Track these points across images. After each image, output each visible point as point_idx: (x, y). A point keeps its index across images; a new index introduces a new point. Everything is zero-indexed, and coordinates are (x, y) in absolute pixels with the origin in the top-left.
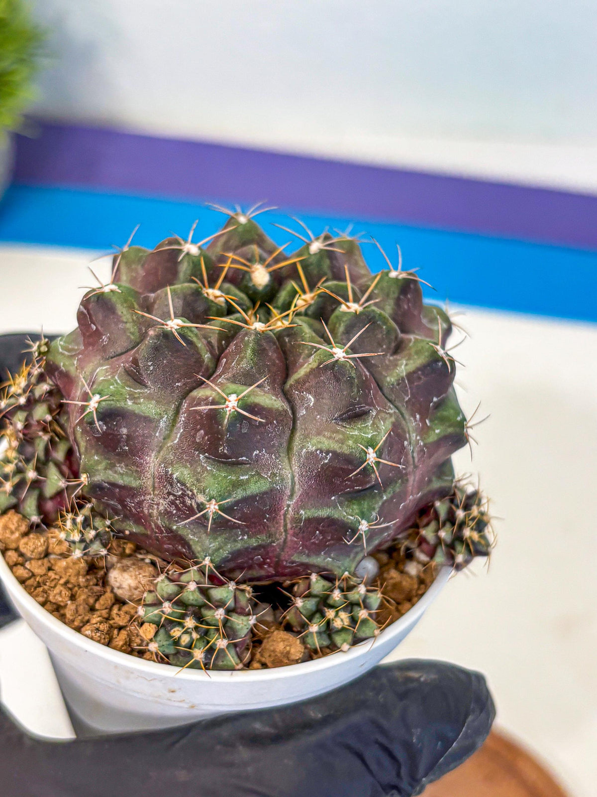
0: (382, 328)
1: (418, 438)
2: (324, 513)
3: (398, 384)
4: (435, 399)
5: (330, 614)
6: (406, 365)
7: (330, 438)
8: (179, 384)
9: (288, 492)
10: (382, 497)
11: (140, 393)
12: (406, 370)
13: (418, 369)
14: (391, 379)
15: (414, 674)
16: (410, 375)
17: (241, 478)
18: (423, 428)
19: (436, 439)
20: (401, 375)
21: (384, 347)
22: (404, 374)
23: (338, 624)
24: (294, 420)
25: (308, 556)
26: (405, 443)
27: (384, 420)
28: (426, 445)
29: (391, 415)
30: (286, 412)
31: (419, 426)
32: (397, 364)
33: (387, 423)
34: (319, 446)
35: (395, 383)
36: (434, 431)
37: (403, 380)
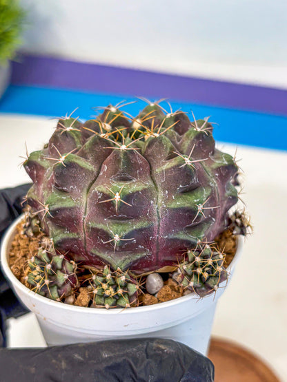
1: (163, 202)
2: (100, 226)
4: (181, 186)
5: (105, 286)
6: (168, 165)
9: (83, 210)
12: (167, 167)
13: (173, 168)
14: (157, 170)
15: (162, 347)
16: (167, 170)
17: (63, 198)
18: (168, 199)
19: (176, 207)
20: (163, 169)
22: (165, 169)
23: (107, 293)
24: (97, 177)
25: (99, 252)
26: (152, 202)
27: (138, 185)
28: (168, 208)
29: (146, 185)
30: (93, 172)
31: (166, 197)
32: (164, 164)
33: (140, 187)
34: (99, 190)
35: (159, 173)
36: (176, 202)
37: (163, 171)
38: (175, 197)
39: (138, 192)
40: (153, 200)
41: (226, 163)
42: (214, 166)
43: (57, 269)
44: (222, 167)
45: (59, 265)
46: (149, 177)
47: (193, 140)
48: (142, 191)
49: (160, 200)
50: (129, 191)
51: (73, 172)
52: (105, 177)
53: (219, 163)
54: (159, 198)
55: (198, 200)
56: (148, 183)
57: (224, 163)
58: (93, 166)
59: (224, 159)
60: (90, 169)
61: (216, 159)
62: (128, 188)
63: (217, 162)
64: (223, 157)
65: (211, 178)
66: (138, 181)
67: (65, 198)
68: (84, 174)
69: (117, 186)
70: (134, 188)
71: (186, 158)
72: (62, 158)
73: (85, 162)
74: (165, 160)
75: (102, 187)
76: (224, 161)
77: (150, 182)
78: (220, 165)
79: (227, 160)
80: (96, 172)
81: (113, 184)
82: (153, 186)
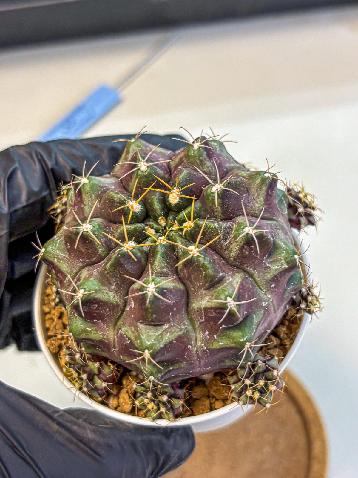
0: (203, 272)
1: (203, 345)
3: (198, 311)
4: (224, 326)
5: (146, 400)
6: (208, 301)
7: (133, 332)
8: (82, 260)
10: (169, 367)
11: (62, 257)
12: (206, 304)
13: (212, 308)
14: (195, 306)
16: (206, 309)
17: (87, 329)
18: (209, 340)
19: (218, 347)
20: (201, 306)
21: (201, 284)
22: (203, 307)
23: (150, 407)
24: (123, 311)
26: (189, 347)
27: (172, 333)
28: (209, 350)
29: (181, 329)
30: (118, 305)
31: (206, 338)
32: (204, 298)
33: (173, 335)
34: (127, 333)
35: (196, 310)
36: (219, 342)
37: (201, 310)
38: (217, 337)
39: (171, 342)
40: (191, 345)
41: (286, 266)
42: (269, 276)
43: (94, 374)
44: (281, 273)
45: (96, 371)
46: (185, 316)
47: (243, 247)
48: (176, 340)
49: (199, 343)
50: (160, 345)
51: (95, 308)
52: (133, 316)
53: (277, 270)
54: (197, 340)
55: (245, 339)
56: (184, 326)
57: (283, 267)
58: (118, 296)
59: (283, 261)
60: (114, 302)
61: (273, 262)
62: (159, 342)
63: (274, 268)
64: (283, 258)
65: (265, 294)
66: (171, 326)
67: (90, 329)
68: (108, 309)
69: (146, 341)
70: (167, 338)
71: (229, 299)
72: (79, 293)
73: (108, 294)
74: (204, 290)
75: (130, 332)
76: (282, 265)
77: (186, 323)
78: (277, 272)
79: (288, 262)
80: (122, 304)
81: (141, 335)
82: (190, 327)
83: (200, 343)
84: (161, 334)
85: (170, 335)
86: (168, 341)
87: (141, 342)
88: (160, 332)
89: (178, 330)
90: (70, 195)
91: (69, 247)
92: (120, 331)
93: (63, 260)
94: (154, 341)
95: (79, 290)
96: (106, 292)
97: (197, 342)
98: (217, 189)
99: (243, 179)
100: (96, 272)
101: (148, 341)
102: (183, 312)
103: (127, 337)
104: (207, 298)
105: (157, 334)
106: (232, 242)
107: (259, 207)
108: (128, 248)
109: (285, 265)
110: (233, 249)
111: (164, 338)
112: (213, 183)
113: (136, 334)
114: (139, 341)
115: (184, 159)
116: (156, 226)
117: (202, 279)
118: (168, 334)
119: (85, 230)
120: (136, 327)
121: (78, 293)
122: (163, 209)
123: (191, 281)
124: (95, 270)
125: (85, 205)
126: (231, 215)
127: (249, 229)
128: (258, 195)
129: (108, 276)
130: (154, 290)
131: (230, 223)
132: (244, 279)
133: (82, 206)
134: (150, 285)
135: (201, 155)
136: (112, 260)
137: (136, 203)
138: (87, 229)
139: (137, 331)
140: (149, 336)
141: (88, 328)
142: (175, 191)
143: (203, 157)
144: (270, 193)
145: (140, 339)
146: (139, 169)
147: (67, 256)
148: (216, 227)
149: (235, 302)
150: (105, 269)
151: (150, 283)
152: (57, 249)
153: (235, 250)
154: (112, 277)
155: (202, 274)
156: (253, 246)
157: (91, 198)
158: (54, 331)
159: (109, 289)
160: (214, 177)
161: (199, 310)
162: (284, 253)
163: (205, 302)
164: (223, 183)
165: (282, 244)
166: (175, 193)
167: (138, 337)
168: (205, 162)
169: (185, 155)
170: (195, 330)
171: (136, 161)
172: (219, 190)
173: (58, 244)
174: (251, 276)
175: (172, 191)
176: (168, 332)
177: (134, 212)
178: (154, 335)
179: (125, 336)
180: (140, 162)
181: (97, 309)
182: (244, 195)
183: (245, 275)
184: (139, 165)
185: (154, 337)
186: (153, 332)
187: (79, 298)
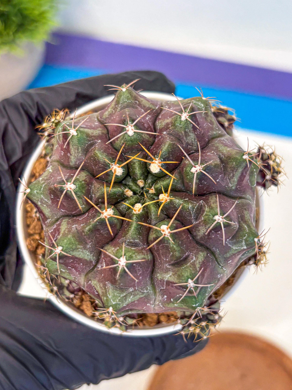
0: (170, 253)
1: (160, 304)
3: (160, 281)
6: (171, 276)
7: (101, 288)
8: (63, 211)
11: (46, 202)
12: (168, 278)
14: (159, 276)
16: (168, 282)
18: (166, 301)
20: (164, 279)
21: (168, 260)
22: (166, 280)
24: (95, 266)
26: (148, 304)
27: (135, 295)
29: (143, 293)
30: (91, 262)
31: (164, 300)
32: (167, 272)
33: (136, 297)
34: (95, 286)
35: (159, 280)
36: (174, 304)
37: (164, 281)
38: (173, 300)
39: (133, 302)
40: (150, 303)
42: (229, 255)
44: (239, 252)
46: (149, 282)
47: (210, 231)
48: (138, 300)
50: (123, 305)
51: (70, 262)
52: (103, 275)
53: (236, 250)
54: (156, 300)
55: (197, 305)
56: (146, 290)
57: (242, 248)
58: (92, 255)
59: (244, 243)
60: (88, 260)
61: (235, 244)
62: (123, 302)
63: (234, 248)
64: (244, 241)
65: (221, 268)
66: (135, 290)
67: (64, 271)
68: (81, 264)
69: (112, 300)
70: (130, 300)
71: (190, 281)
72: (58, 249)
73: (83, 253)
74: (169, 265)
75: (98, 287)
76: (242, 246)
77: (149, 288)
78: (236, 252)
79: (247, 244)
80: (94, 261)
81: (108, 293)
82: (152, 292)
83: (158, 302)
84: (125, 296)
85: (133, 297)
86: (130, 302)
87: (107, 300)
88: (125, 294)
89: (141, 293)
90: (58, 131)
91: (53, 197)
92: (90, 282)
93: (46, 205)
94: (119, 302)
95: (58, 246)
96: (81, 250)
97: (156, 302)
98: (196, 171)
99: (222, 156)
100: (75, 228)
101: (114, 301)
102: (147, 279)
103: (95, 289)
104: (171, 273)
105: (122, 296)
106: (201, 224)
107: (232, 187)
108: (107, 216)
109: (244, 247)
110: (201, 230)
111: (128, 299)
112: (193, 164)
113: (104, 291)
114: (105, 298)
115: (170, 126)
116: (134, 188)
117: (168, 256)
118: (132, 297)
119: (69, 189)
120: (105, 285)
121: (56, 248)
122: (143, 174)
123: (159, 254)
124: (74, 226)
125: (71, 155)
126: (205, 192)
127: (219, 218)
128: (233, 176)
129: (85, 237)
130: (125, 264)
131: (203, 202)
132: (206, 258)
133: (69, 155)
134: (121, 259)
135: (187, 127)
136: (91, 225)
137: (119, 167)
138: (71, 188)
139: (105, 289)
140: (114, 296)
141: (63, 269)
142: (157, 162)
143: (188, 128)
144: (244, 174)
145: (107, 297)
146: (126, 133)
147: (50, 202)
148: (190, 208)
149: (195, 284)
150: (83, 231)
151: (122, 257)
152: (41, 194)
153: (203, 231)
154: (89, 239)
155: (169, 253)
156: (219, 232)
157: (78, 150)
158: (34, 230)
159: (85, 248)
160: (195, 148)
161: (162, 281)
162: (245, 236)
163: (168, 276)
164: (203, 166)
165: (246, 226)
166: (156, 164)
167: (105, 294)
168: (190, 134)
169: (172, 123)
170: (155, 293)
171: (124, 124)
172: (198, 172)
173: (42, 188)
174: (213, 253)
175: (154, 161)
176: (131, 295)
177: (116, 176)
178: (119, 296)
179: (94, 288)
180: (128, 126)
181: (72, 262)
182: (220, 176)
183: (207, 254)
184: (127, 129)
185: (119, 298)
186: (119, 294)
187: (57, 253)
